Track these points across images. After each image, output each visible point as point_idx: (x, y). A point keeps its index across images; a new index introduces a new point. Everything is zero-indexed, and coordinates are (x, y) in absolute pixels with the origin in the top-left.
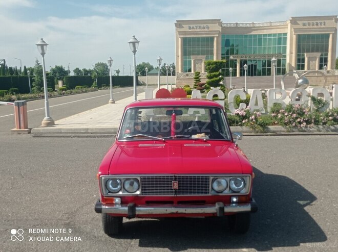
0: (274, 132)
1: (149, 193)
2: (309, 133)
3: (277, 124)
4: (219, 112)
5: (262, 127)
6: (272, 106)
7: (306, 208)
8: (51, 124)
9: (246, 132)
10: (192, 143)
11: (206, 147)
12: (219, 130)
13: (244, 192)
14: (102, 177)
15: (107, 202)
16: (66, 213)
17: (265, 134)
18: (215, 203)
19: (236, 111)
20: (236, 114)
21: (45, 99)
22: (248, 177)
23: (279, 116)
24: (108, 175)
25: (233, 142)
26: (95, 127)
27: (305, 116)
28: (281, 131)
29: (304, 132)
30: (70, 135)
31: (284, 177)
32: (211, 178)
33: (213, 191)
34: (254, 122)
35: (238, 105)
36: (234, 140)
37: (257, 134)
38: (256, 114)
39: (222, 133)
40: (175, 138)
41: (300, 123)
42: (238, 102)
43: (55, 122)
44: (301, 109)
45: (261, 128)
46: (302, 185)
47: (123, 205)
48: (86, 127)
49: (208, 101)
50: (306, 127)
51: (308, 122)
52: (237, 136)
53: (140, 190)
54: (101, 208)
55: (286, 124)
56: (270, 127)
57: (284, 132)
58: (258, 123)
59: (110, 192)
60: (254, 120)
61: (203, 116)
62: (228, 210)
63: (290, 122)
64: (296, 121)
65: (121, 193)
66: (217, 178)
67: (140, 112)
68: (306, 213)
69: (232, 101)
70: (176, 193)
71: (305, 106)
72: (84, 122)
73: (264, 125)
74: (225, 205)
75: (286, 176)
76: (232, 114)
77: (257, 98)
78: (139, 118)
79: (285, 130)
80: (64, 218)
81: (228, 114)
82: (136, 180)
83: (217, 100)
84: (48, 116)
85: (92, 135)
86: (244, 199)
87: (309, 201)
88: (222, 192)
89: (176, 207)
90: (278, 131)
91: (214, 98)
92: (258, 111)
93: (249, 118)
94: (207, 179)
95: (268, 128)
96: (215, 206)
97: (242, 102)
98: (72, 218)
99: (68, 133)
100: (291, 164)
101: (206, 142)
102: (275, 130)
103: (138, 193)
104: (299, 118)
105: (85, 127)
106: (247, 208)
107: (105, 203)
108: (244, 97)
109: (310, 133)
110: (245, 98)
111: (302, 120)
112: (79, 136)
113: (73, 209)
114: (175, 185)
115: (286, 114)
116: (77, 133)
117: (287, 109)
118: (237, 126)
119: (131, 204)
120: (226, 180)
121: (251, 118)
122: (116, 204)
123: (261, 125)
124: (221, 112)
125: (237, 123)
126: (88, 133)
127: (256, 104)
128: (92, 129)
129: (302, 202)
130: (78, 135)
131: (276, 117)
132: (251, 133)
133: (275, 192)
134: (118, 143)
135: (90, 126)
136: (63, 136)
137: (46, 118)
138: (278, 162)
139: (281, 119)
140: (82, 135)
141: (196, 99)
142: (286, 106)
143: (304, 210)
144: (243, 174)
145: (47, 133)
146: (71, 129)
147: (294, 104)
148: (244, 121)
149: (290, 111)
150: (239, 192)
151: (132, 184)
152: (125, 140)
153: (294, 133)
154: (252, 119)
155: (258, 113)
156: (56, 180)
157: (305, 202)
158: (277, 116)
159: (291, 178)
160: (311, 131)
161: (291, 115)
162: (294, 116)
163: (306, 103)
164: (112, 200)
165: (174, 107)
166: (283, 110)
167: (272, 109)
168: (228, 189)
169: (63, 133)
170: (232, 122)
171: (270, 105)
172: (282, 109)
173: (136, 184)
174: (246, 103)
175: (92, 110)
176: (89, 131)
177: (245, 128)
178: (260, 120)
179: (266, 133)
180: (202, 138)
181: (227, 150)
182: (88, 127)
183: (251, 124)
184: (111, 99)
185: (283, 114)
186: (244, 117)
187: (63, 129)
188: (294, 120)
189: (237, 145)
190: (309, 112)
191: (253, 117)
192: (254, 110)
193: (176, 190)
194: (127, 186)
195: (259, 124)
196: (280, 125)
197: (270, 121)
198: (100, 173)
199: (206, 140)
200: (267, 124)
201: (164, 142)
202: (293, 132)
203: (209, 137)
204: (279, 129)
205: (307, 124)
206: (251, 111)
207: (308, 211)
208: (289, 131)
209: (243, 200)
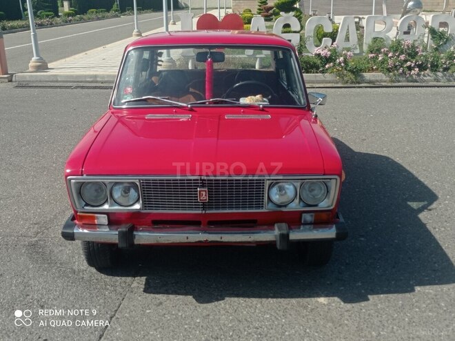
0: (370, 82)
1: (157, 208)
2: (421, 84)
3: (377, 69)
4: (289, 56)
5: (354, 74)
6: (371, 43)
7: (422, 216)
8: (42, 67)
9: (330, 82)
10: (239, 113)
11: (263, 120)
12: (288, 86)
13: (326, 206)
14: (70, 180)
15: (84, 222)
16: (35, 224)
17: (357, 85)
18: (274, 225)
19: (316, 50)
20: (316, 54)
21: (32, 30)
22: (334, 181)
23: (380, 58)
24: (82, 175)
25: (310, 110)
26: (107, 73)
27: (417, 58)
28: (381, 81)
29: (415, 83)
30: (70, 84)
31: (387, 158)
32: (267, 184)
33: (270, 204)
34: (342, 67)
35: (320, 41)
36: (312, 106)
37: (345, 86)
38: (346, 55)
39: (292, 90)
40: (210, 103)
41: (410, 68)
42: (320, 35)
43: (49, 65)
44: (413, 46)
45: (352, 77)
46: (414, 173)
47: (113, 228)
48: (95, 73)
49: (274, 37)
50: (418, 75)
51: (422, 67)
52: (317, 98)
53: (141, 202)
54: (73, 233)
55: (389, 70)
56: (364, 74)
57: (385, 82)
58: (348, 69)
59: (87, 205)
60: (342, 64)
61: (267, 57)
62: (295, 236)
63: (396, 66)
64: (405, 66)
65: (106, 207)
66: (279, 183)
67: (161, 54)
68: (423, 226)
69: (312, 34)
70: (204, 208)
71: (419, 42)
72: (92, 65)
73: (357, 72)
74: (290, 228)
75: (390, 156)
76: (310, 55)
77: (348, 29)
78: (159, 63)
79: (388, 79)
80: (30, 234)
81: (304, 54)
82: (134, 185)
83: (289, 32)
84: (38, 55)
85: (102, 85)
86: (324, 216)
87: (426, 203)
88: (285, 206)
89: (205, 231)
90: (377, 81)
91: (285, 30)
92: (348, 50)
93: (335, 60)
94: (260, 184)
95: (363, 77)
96: (273, 230)
97: (325, 35)
98: (43, 233)
99: (67, 82)
100: (397, 136)
101: (264, 110)
102: (373, 79)
103: (137, 206)
104: (410, 61)
105: (92, 73)
106: (329, 233)
107: (81, 223)
108: (328, 29)
109: (424, 84)
110: (331, 31)
111: (413, 65)
112: (83, 87)
113: (49, 216)
114: (203, 195)
115: (390, 55)
116: (81, 82)
117: (393, 47)
118: (317, 73)
119: (124, 228)
120: (294, 185)
121: (338, 61)
122: (101, 225)
123: (352, 71)
124: (291, 56)
125: (317, 68)
126: (97, 82)
127: (347, 39)
128: (103, 76)
129: (414, 205)
130: (81, 84)
131: (375, 59)
132: (337, 83)
133: (373, 186)
134: (113, 110)
135: (100, 72)
136: (60, 87)
137: (35, 58)
138: (377, 132)
139: (383, 62)
140: (88, 85)
141: (258, 32)
142: (391, 43)
143: (420, 220)
144: (324, 175)
145: (37, 81)
146: (72, 76)
147: (403, 40)
148: (327, 66)
149: (396, 51)
150: (316, 206)
151: (126, 191)
152: (124, 107)
153: (400, 84)
154: (340, 63)
155: (349, 53)
156: (33, 162)
157: (421, 204)
158: (377, 58)
159: (398, 160)
160: (425, 81)
161: (398, 56)
162: (402, 57)
163: (421, 38)
164: (93, 218)
165: (210, 47)
166: (386, 49)
167: (369, 47)
168: (297, 201)
169: (60, 82)
170: (310, 67)
171: (367, 40)
172: (385, 47)
173: (133, 192)
174: (331, 38)
175: (107, 46)
176: (98, 79)
177: (328, 76)
178: (351, 64)
179: (359, 83)
180: (256, 104)
181: (297, 124)
182: (97, 73)
183: (338, 70)
184: (136, 30)
185: (387, 55)
186: (328, 60)
187: (61, 76)
188: (402, 64)
189: (316, 116)
190: (423, 51)
191: (342, 59)
192: (344, 49)
193: (204, 204)
194: (117, 194)
195: (350, 71)
196: (381, 71)
197: (367, 66)
198: (68, 171)
199: (264, 107)
200: (361, 70)
201: (191, 110)
202: (399, 82)
203: (270, 101)
204: (379, 79)
205: (420, 70)
206: (339, 50)
207: (424, 221)
208: (392, 81)
209: (322, 220)
